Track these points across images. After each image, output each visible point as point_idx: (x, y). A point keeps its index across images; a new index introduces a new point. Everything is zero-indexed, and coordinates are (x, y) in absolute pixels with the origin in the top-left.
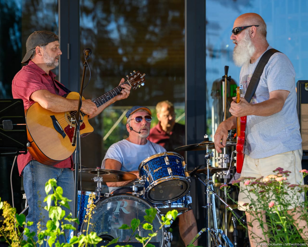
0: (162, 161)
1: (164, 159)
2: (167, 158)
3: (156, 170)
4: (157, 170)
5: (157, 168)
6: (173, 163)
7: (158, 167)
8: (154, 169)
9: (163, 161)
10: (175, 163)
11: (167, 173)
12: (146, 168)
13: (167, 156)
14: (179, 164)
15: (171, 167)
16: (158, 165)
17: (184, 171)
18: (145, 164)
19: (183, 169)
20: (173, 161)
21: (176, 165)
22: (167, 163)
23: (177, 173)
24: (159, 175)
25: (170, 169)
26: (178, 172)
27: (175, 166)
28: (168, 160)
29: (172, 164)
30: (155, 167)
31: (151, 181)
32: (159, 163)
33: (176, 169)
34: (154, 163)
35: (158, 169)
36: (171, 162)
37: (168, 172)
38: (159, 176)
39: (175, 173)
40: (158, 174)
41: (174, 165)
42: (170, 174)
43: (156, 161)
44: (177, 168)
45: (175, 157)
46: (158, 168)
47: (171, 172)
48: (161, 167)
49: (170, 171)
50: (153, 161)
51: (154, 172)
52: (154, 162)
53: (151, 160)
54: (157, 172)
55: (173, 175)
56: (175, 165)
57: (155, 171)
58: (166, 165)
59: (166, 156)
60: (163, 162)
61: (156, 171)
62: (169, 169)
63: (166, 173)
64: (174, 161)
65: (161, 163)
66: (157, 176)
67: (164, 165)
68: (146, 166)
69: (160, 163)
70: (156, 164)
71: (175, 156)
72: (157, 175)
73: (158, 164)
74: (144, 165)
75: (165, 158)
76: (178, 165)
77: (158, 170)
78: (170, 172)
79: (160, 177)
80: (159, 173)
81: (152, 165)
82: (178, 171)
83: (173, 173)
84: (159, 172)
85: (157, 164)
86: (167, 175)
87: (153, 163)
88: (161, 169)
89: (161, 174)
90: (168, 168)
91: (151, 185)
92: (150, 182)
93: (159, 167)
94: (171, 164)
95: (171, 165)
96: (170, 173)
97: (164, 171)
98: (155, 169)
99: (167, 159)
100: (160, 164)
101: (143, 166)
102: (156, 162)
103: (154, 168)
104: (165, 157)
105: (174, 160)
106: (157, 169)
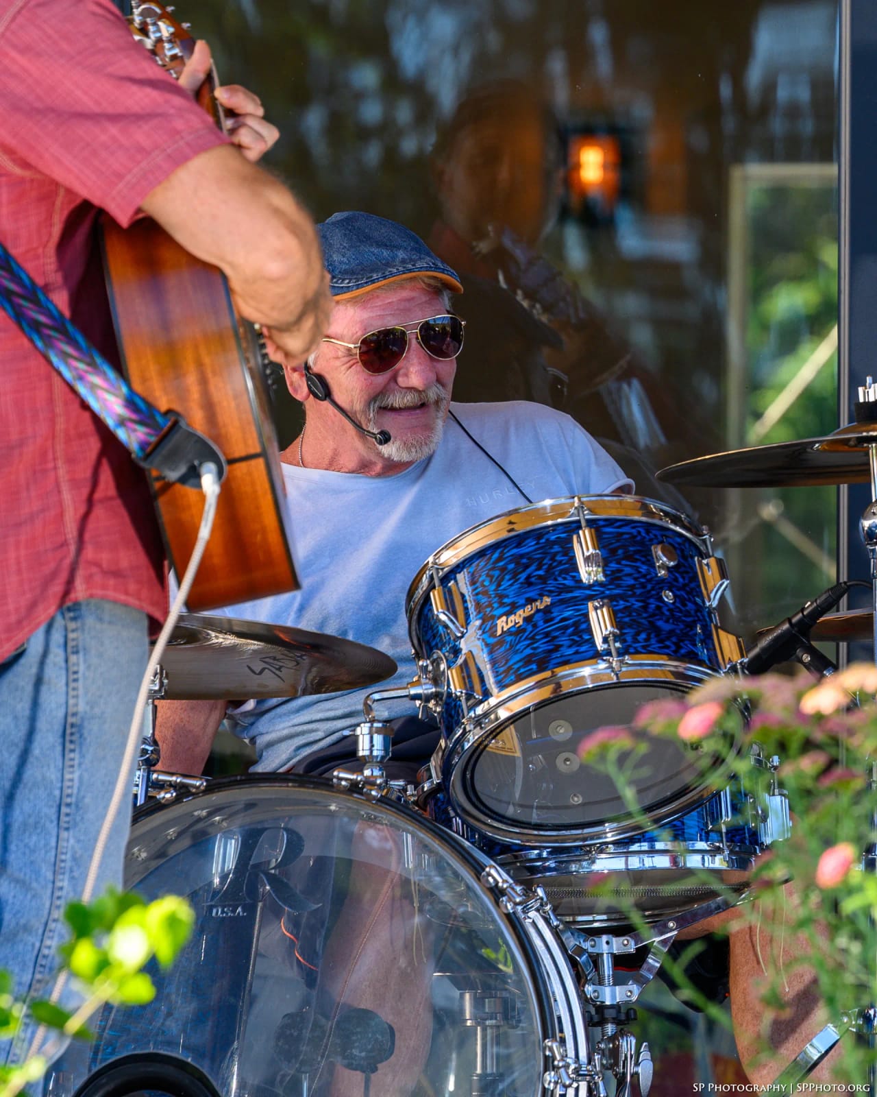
0: (556, 554)
1: (571, 541)
2: (586, 534)
3: (512, 618)
4: (518, 618)
5: (522, 601)
6: (627, 570)
7: (528, 595)
8: (496, 613)
9: (558, 558)
10: (644, 569)
11: (587, 637)
12: (449, 603)
13: (590, 523)
14: (676, 580)
15: (612, 600)
16: (528, 583)
17: (705, 629)
18: (445, 580)
20: (630, 558)
21: (649, 587)
22: (588, 574)
23: (653, 641)
24: (528, 651)
25: (606, 610)
26: (658, 631)
27: (638, 592)
28: (592, 551)
29: (619, 578)
30: (506, 600)
31: (476, 692)
32: (532, 568)
33: (645, 608)
34: (503, 569)
35: (528, 611)
36: (614, 566)
37: (588, 631)
38: (529, 660)
39: (643, 636)
40: (520, 646)
41: (632, 587)
42: (600, 646)
43: (517, 559)
44: (658, 608)
45: (648, 532)
46: (524, 606)
47: (614, 635)
48: (547, 600)
49: (600, 623)
50: (496, 555)
51: (499, 632)
52: (501, 564)
53: (482, 554)
54: (517, 632)
55: (621, 653)
56: (643, 586)
57: (503, 624)
58: (581, 581)
59: (583, 523)
60: (560, 563)
61: (510, 625)
62: (596, 608)
63: (575, 638)
64: (636, 560)
65: (547, 571)
66: (517, 659)
67: (569, 582)
68: (450, 591)
69: (539, 569)
70: (515, 576)
71: (649, 527)
72: (516, 652)
73: (529, 577)
74: (437, 582)
75: (575, 537)
76: (662, 584)
77: (528, 620)
78: (605, 633)
79: (534, 667)
80: (533, 639)
81: (486, 583)
82: (660, 623)
83: (623, 641)
84: (530, 628)
85: (523, 576)
86: (583, 649)
87: (496, 573)
88: (547, 610)
89: (542, 646)
90: (590, 605)
91: (478, 722)
92: (469, 696)
93: (530, 601)
94: (613, 577)
95: (618, 586)
96: (605, 640)
97: (566, 628)
98: (508, 614)
99: (584, 547)
100: (540, 577)
101: (432, 587)
102: (511, 566)
103: (502, 604)
104: (574, 527)
105: (636, 552)
106: (520, 612)
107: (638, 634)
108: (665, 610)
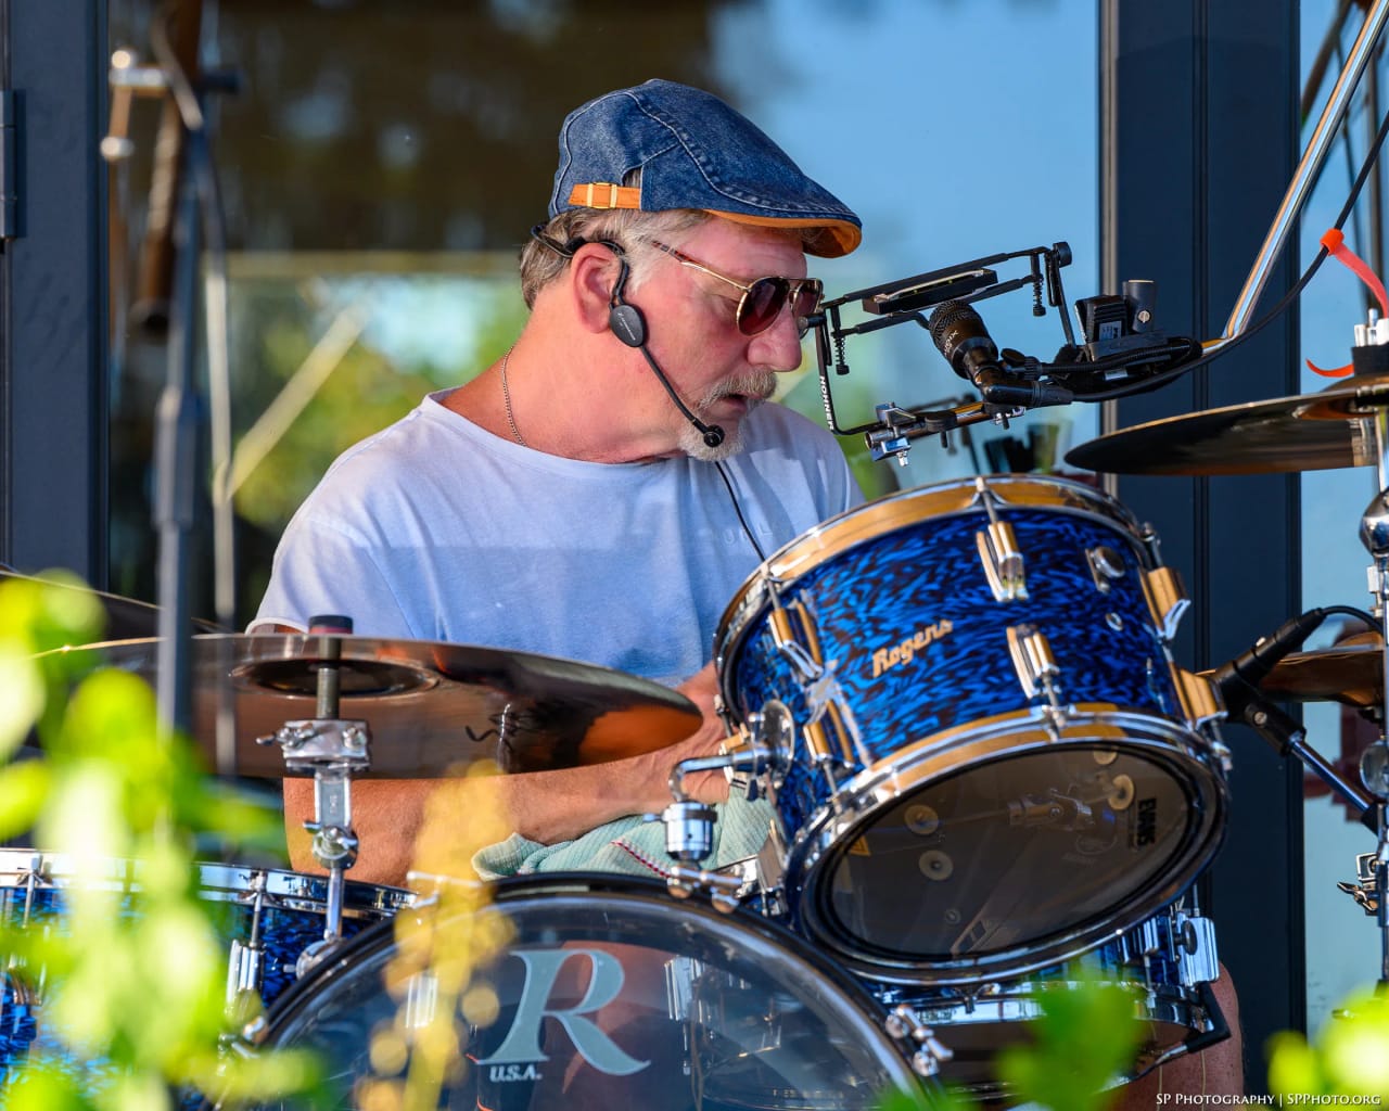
0: (953, 560)
1: (972, 541)
2: (999, 532)
3: (895, 651)
4: (904, 652)
5: (909, 628)
6: (1057, 584)
7: (917, 619)
8: (872, 644)
9: (959, 565)
10: (1079, 581)
11: (1008, 678)
12: (797, 632)
13: (1003, 515)
14: (1121, 598)
15: (1040, 626)
16: (916, 601)
17: (1161, 669)
18: (786, 596)
19: (1150, 647)
20: (1059, 565)
21: (1088, 607)
22: (1003, 590)
23: (1102, 684)
24: (925, 699)
25: (1037, 638)
26: (1107, 670)
27: (1075, 613)
28: (1010, 554)
29: (1047, 595)
30: (884, 626)
31: (842, 763)
32: (922, 579)
33: (1086, 637)
34: (876, 582)
35: (919, 641)
36: (1037, 576)
37: (1011, 669)
38: (924, 712)
39: (1088, 677)
40: (912, 692)
41: (1066, 608)
42: (1029, 690)
43: (896, 567)
44: (1104, 637)
45: (1078, 530)
46: (911, 634)
47: (1051, 674)
48: (947, 626)
49: (1030, 658)
50: (864, 563)
51: (877, 672)
52: (873, 574)
53: (841, 560)
54: (908, 671)
55: (1064, 700)
56: (1080, 606)
57: (881, 661)
58: (992, 598)
59: (992, 515)
60: (961, 573)
61: (893, 661)
62: (1020, 638)
63: (994, 680)
64: (1067, 569)
65: (943, 584)
66: (905, 709)
67: (977, 600)
68: (796, 612)
69: (930, 580)
70: (895, 591)
71: (1078, 521)
72: (906, 700)
73: (918, 592)
74: (773, 598)
75: (980, 537)
76: (1104, 604)
77: (920, 653)
78: (1038, 673)
79: (934, 721)
80: (929, 681)
81: (852, 602)
82: (1108, 659)
83: (1063, 685)
84: (923, 666)
85: (907, 592)
86: (1005, 695)
87: (867, 588)
88: (947, 640)
89: (945, 692)
90: (1011, 633)
91: (851, 802)
92: (836, 764)
93: (921, 627)
94: (1038, 591)
95: (1046, 606)
96: (1039, 683)
97: (978, 665)
98: (889, 645)
99: (997, 546)
100: (932, 593)
101: (767, 609)
102: (889, 578)
103: (877, 632)
104: (977, 521)
105: (1067, 558)
106: (907, 642)
107: (1080, 674)
108: (1112, 640)
